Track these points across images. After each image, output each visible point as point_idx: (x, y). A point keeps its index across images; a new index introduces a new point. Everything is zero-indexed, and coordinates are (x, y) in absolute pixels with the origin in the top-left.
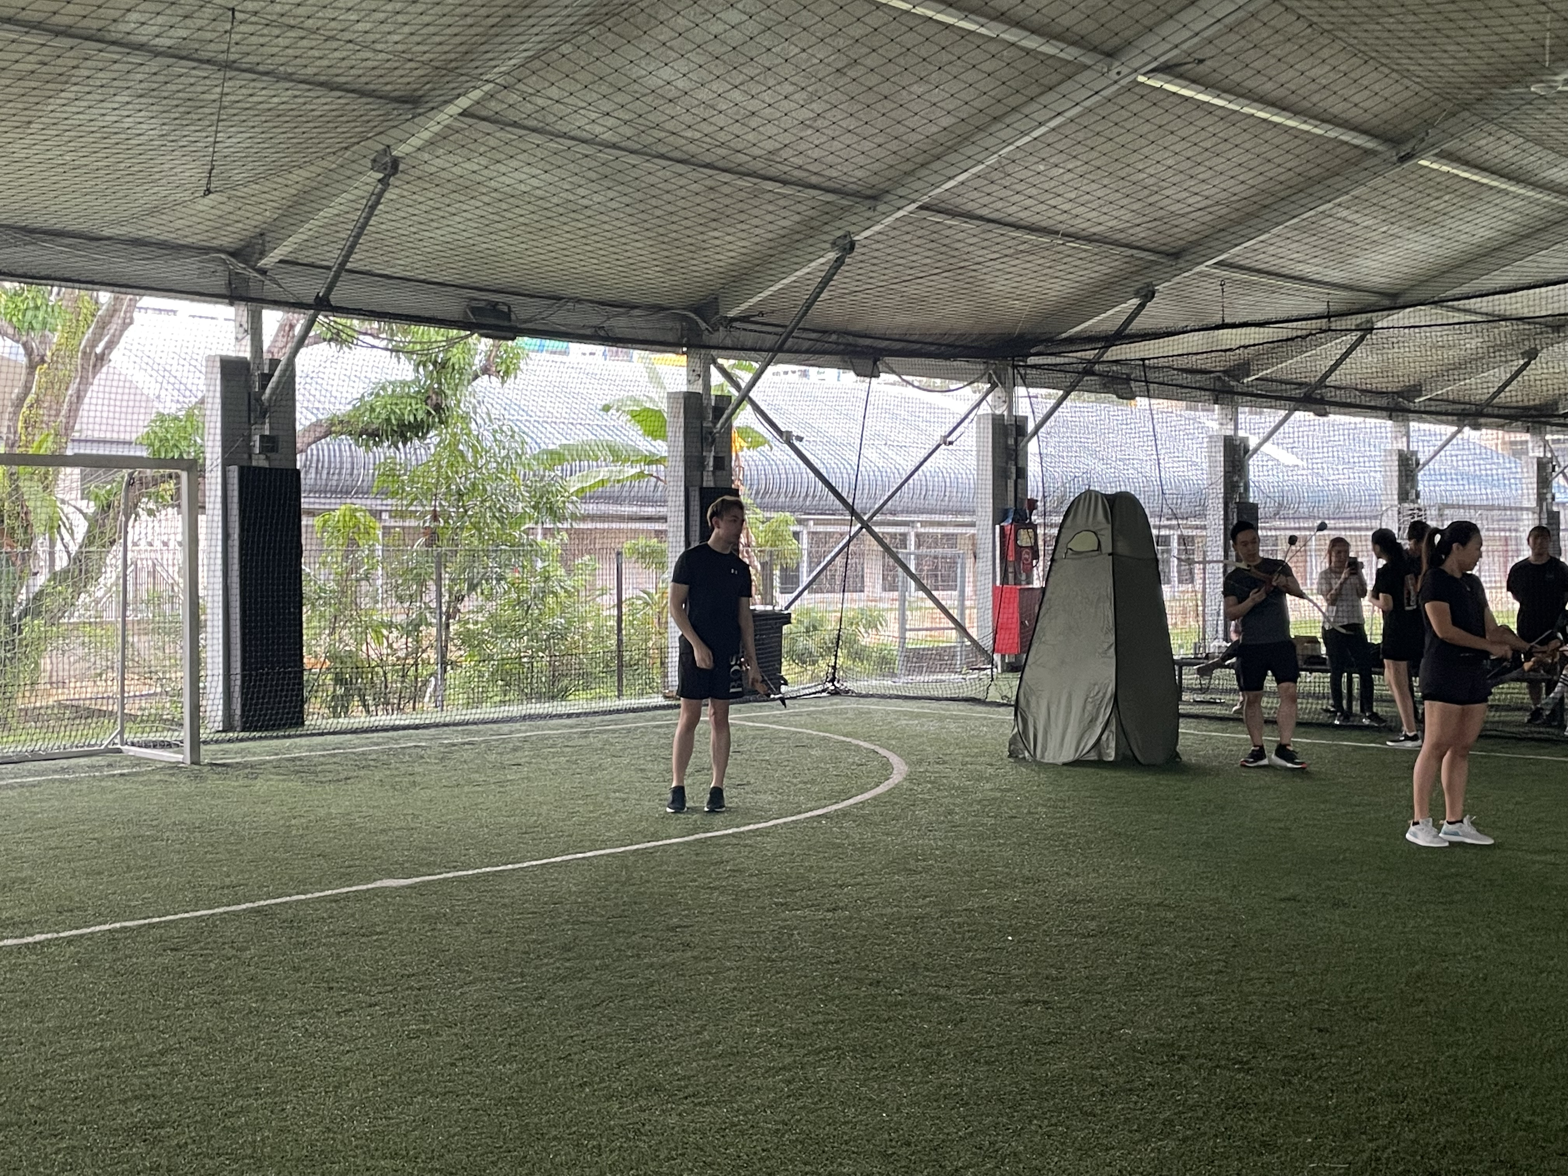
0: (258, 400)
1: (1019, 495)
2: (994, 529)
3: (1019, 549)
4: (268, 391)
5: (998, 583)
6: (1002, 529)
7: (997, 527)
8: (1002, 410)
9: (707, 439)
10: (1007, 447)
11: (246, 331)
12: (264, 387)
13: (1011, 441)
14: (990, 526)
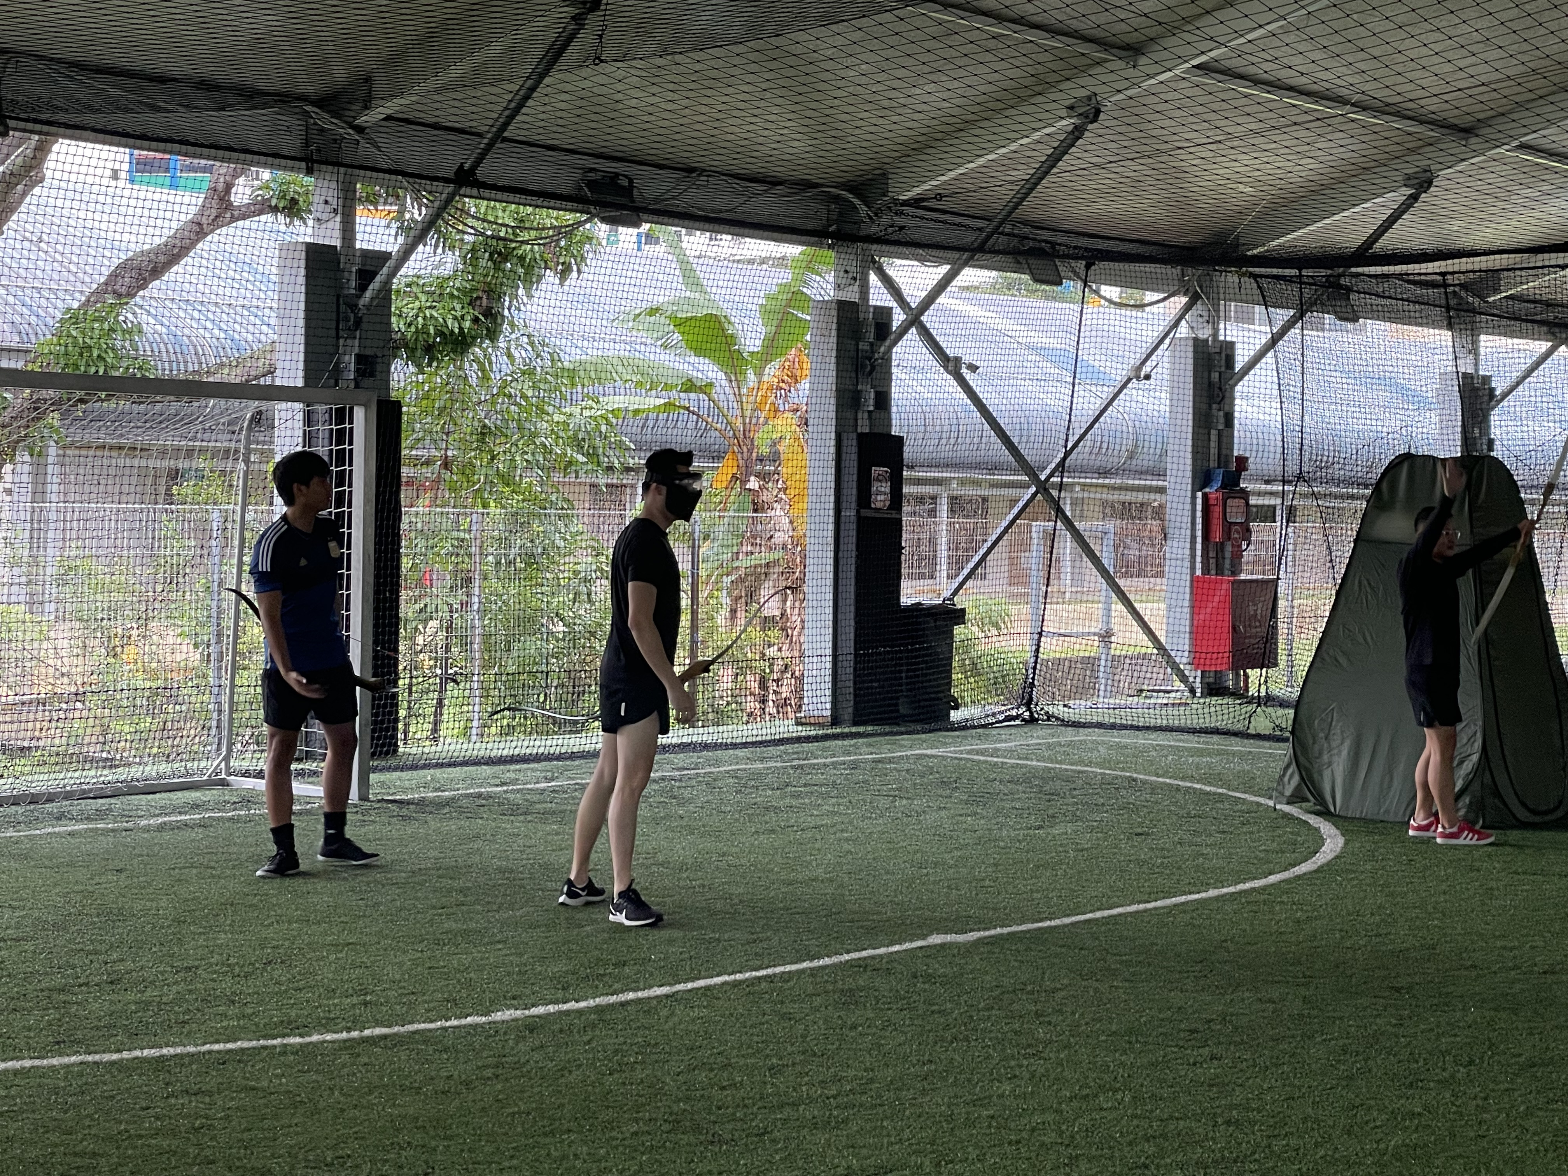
0: (354, 307)
1: (1224, 452)
2: (1194, 497)
3: (1228, 527)
4: (368, 294)
5: (1199, 572)
6: (1205, 497)
7: (1199, 494)
8: (1205, 333)
9: (863, 366)
10: (1210, 384)
11: (335, 211)
12: (363, 288)
13: (1215, 376)
14: (1189, 494)
